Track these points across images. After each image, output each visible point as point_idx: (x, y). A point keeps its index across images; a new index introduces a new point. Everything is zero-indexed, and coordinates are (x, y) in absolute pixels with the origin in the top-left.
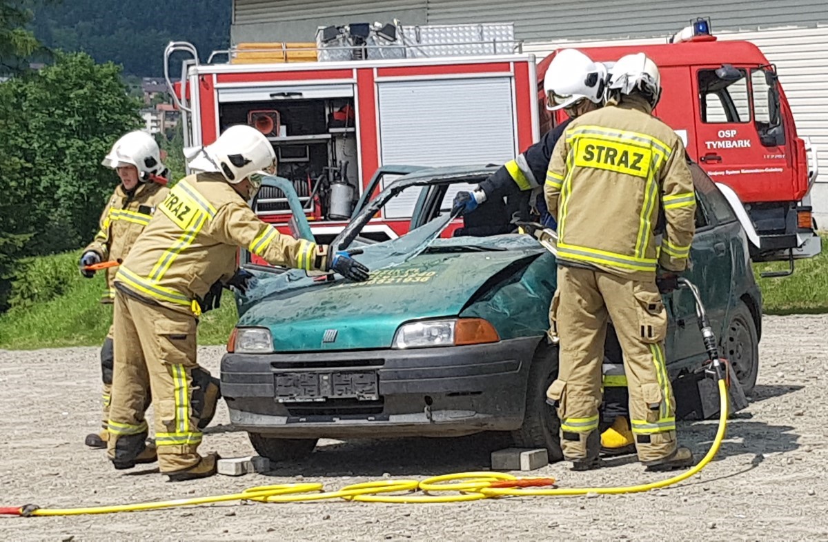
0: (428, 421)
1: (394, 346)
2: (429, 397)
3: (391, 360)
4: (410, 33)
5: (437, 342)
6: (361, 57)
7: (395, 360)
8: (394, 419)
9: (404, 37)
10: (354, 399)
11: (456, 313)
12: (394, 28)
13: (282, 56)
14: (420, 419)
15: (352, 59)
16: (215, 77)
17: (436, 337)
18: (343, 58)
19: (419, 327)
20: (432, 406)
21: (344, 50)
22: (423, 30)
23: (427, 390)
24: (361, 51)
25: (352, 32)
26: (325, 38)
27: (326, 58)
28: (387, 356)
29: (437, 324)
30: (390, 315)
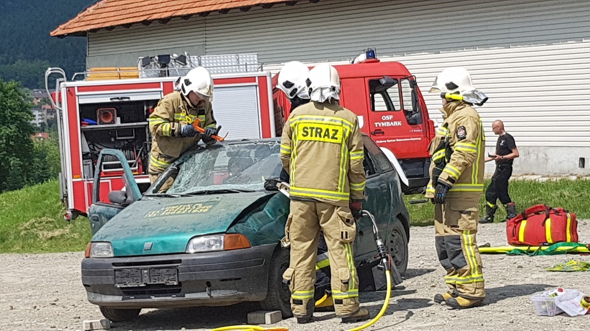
0: (209, 296)
1: (187, 252)
2: (209, 282)
3: (185, 260)
4: (195, 60)
5: (214, 248)
6: (165, 75)
7: (188, 260)
8: (188, 296)
9: (191, 62)
10: (164, 284)
11: (225, 231)
12: (185, 57)
13: (117, 75)
14: (204, 295)
15: (160, 77)
16: (76, 88)
17: (213, 245)
18: (155, 76)
19: (202, 239)
20: (211, 287)
21: (155, 71)
22: (203, 58)
23: (208, 278)
24: (165, 71)
25: (159, 60)
26: (143, 64)
27: (144, 76)
28: (183, 257)
29: (213, 237)
30: (185, 233)
